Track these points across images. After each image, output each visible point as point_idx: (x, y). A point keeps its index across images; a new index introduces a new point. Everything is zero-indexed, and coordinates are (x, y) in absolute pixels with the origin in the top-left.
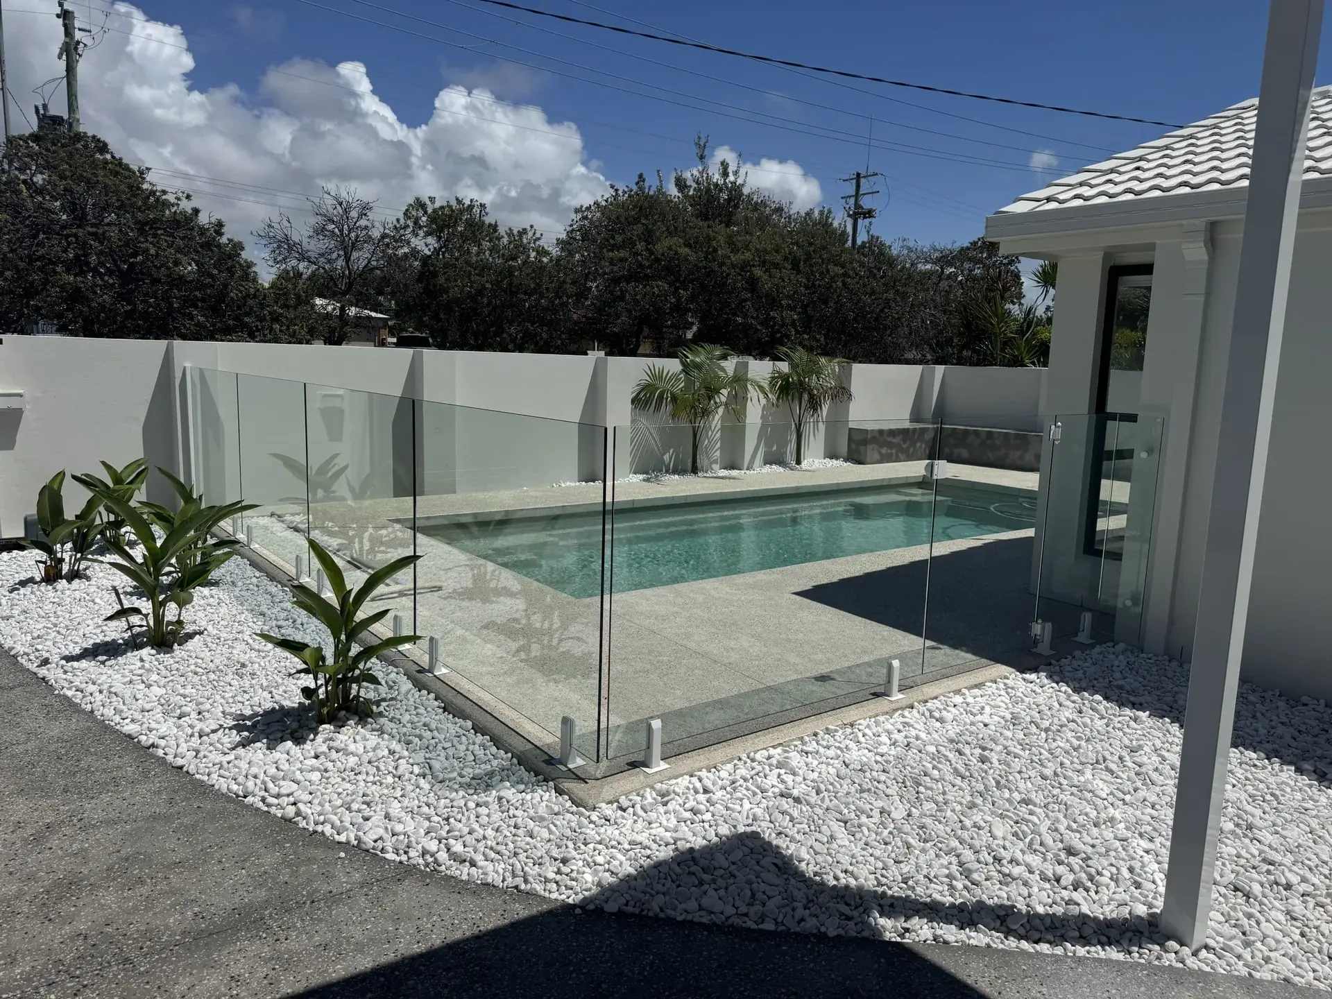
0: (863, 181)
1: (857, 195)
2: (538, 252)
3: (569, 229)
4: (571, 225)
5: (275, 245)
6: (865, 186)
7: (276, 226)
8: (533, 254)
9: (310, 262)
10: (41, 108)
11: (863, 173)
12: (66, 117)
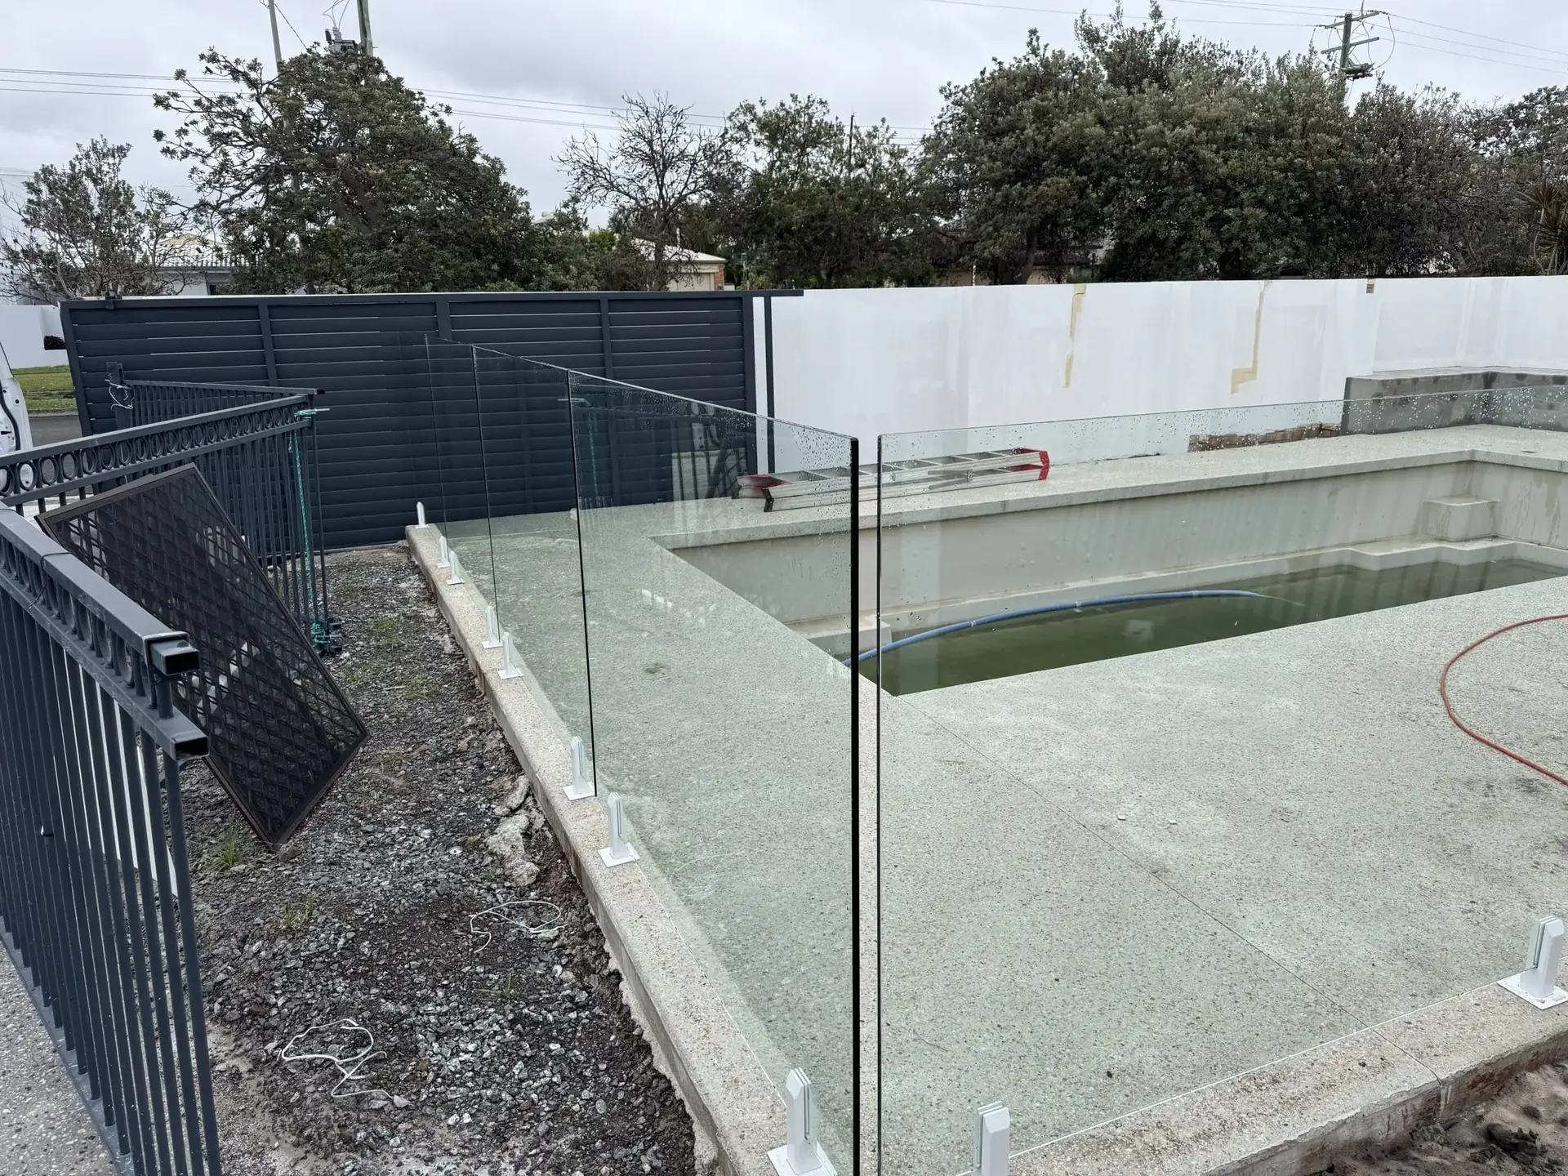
0: (1354, 24)
1: (1346, 48)
2: (892, 154)
3: (938, 121)
4: (940, 117)
5: (579, 171)
6: (1358, 32)
7: (580, 146)
8: (886, 158)
9: (619, 191)
10: (332, 33)
11: (1356, 14)
12: (358, 41)
